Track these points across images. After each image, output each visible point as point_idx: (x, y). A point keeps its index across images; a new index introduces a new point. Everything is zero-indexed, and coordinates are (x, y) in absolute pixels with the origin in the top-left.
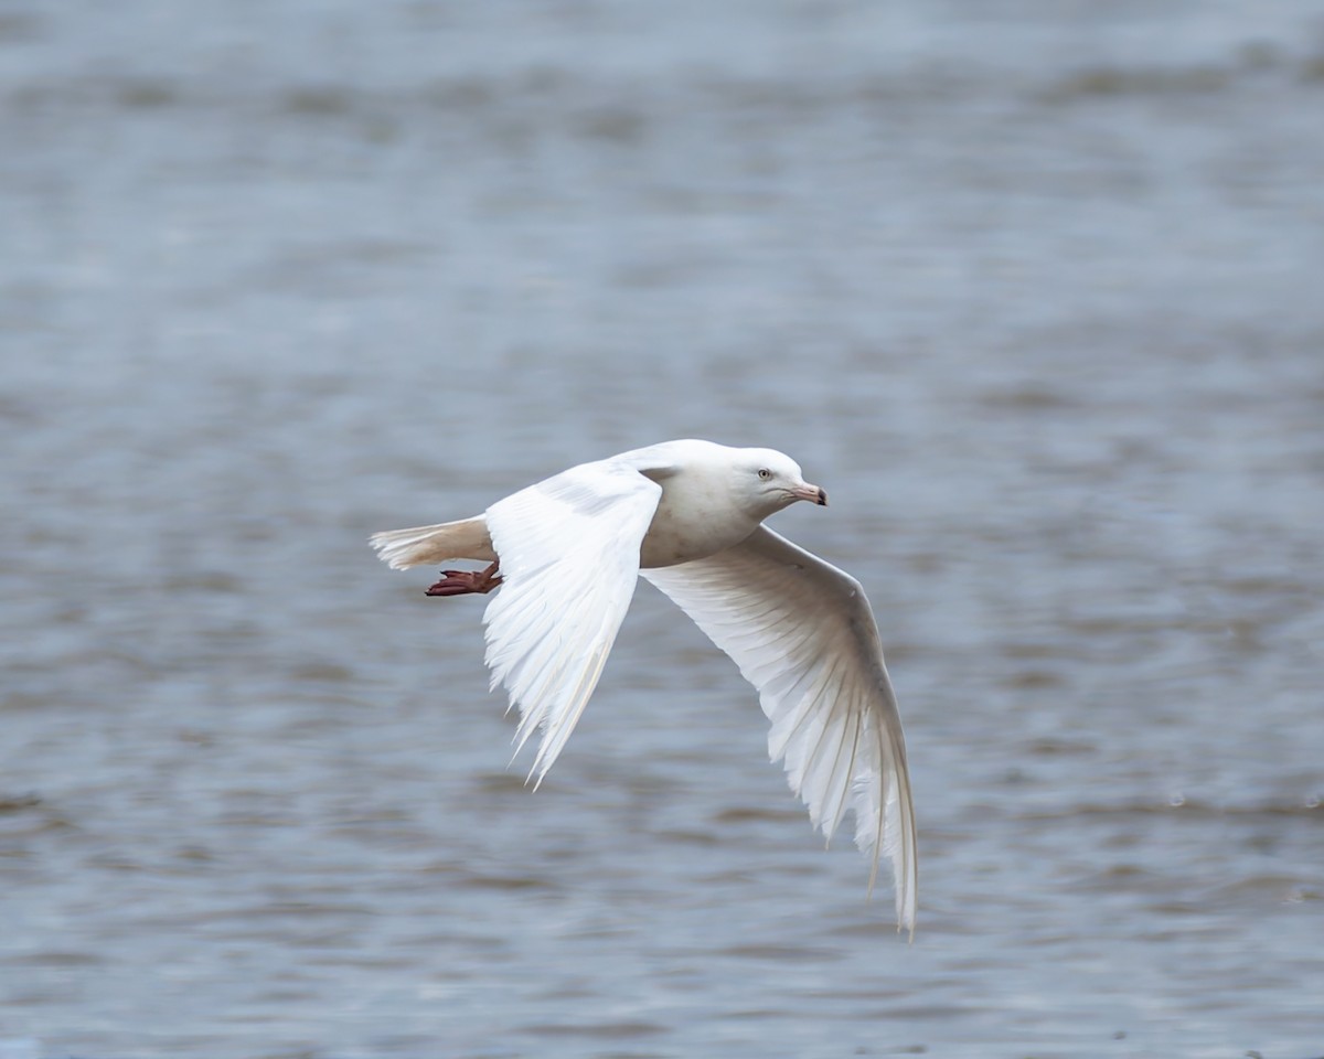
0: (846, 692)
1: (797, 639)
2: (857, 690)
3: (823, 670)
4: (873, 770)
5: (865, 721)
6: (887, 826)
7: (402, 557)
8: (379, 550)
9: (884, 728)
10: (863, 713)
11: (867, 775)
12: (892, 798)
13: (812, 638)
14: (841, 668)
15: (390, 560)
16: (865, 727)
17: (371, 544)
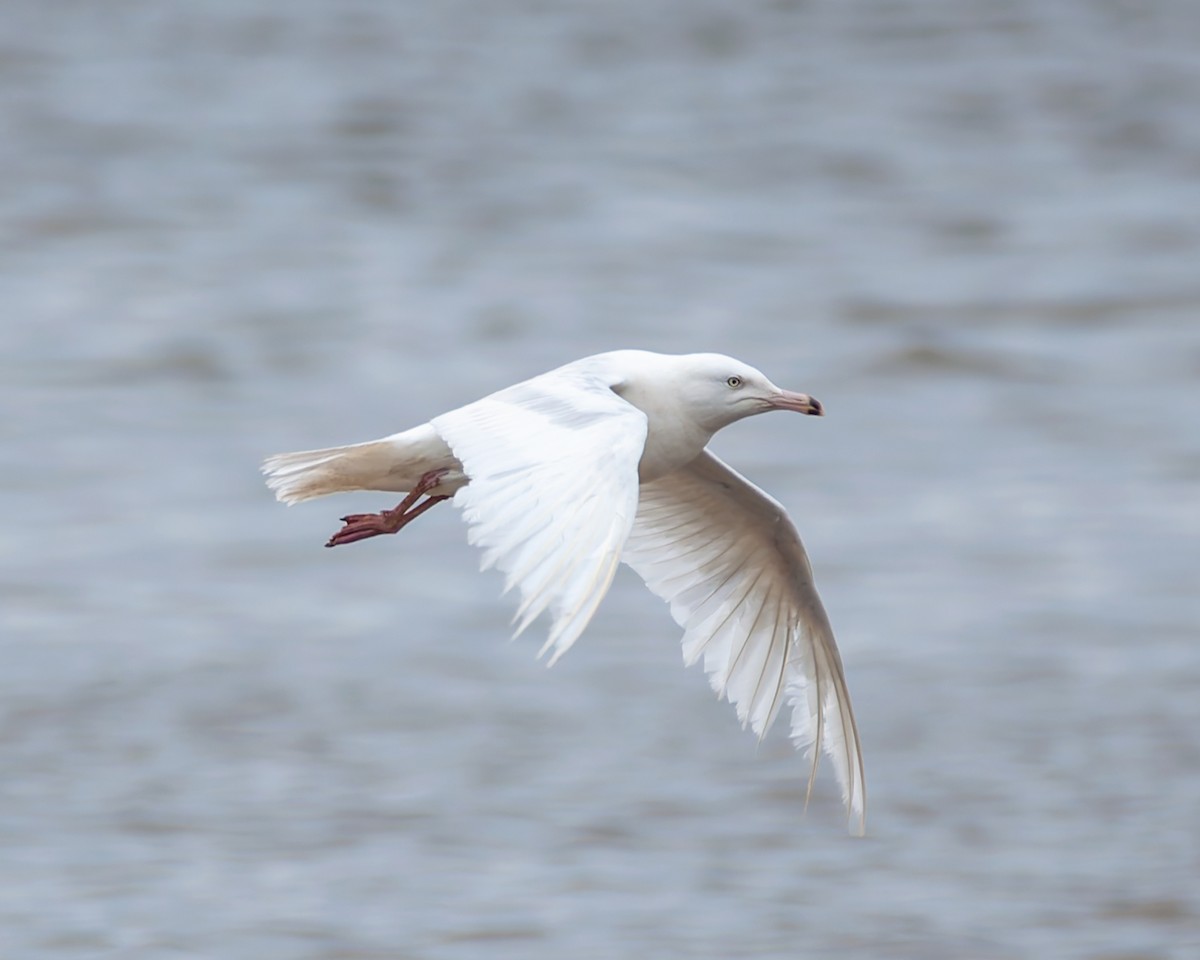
0: (771, 605)
1: (711, 553)
2: (784, 604)
3: (741, 583)
4: (808, 677)
5: (796, 634)
6: (826, 727)
7: (291, 486)
8: (268, 476)
9: (817, 641)
10: (793, 627)
11: (801, 683)
12: (830, 706)
13: (729, 553)
14: (765, 581)
15: (278, 488)
16: (796, 638)
17: (262, 468)
